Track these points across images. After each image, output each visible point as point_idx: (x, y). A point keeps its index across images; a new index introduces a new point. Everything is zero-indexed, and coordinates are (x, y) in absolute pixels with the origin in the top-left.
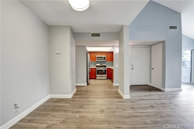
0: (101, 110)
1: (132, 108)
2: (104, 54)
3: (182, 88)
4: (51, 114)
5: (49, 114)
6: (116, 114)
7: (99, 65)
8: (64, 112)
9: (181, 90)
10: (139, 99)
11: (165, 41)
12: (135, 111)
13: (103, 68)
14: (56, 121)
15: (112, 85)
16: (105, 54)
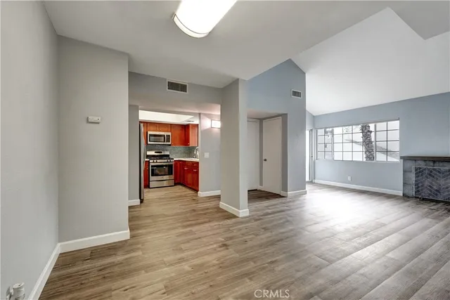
0: (220, 244)
1: (265, 229)
2: (166, 129)
3: (307, 189)
4: (113, 288)
5: (111, 290)
6: (249, 244)
7: (153, 153)
8: (147, 272)
9: (305, 193)
10: (262, 214)
11: (286, 114)
12: (273, 233)
13: (166, 161)
14: (149, 294)
15: (197, 196)
16: (169, 130)
